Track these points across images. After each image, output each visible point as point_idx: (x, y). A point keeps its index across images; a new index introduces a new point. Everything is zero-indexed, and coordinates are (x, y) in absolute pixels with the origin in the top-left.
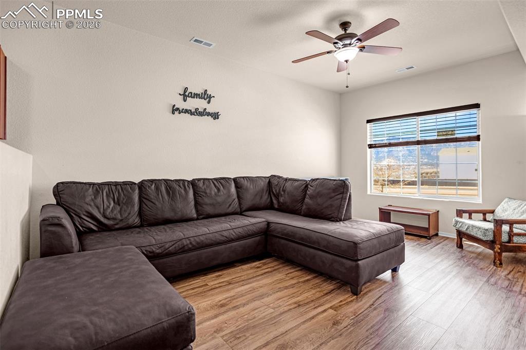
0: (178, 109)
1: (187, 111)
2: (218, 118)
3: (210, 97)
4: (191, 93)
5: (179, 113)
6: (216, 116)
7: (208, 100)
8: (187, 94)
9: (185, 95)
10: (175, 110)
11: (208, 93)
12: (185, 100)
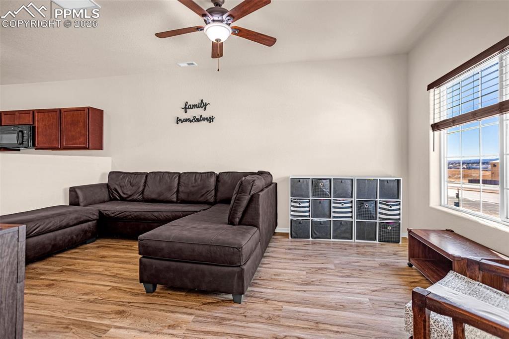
0: (180, 120)
1: (187, 120)
2: (213, 121)
3: (206, 105)
4: (190, 105)
5: (182, 122)
6: (210, 120)
7: (204, 107)
8: (187, 107)
9: (186, 108)
10: (178, 120)
11: (204, 102)
12: (186, 112)
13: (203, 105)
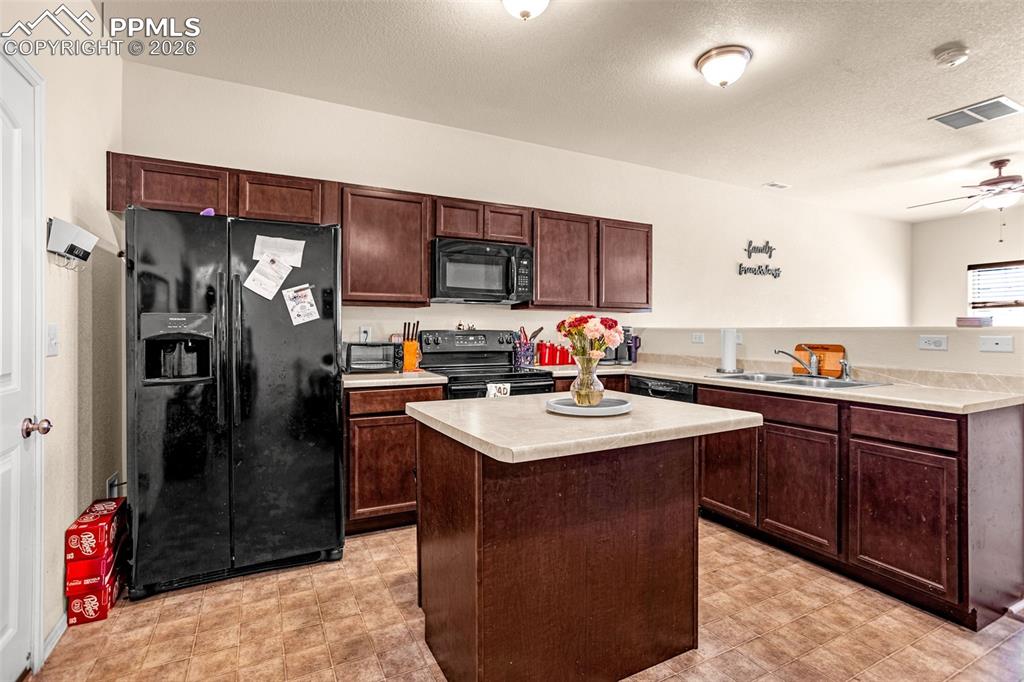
0: (744, 269)
1: (751, 270)
2: (779, 276)
3: (771, 250)
4: (755, 247)
5: (745, 273)
6: (776, 274)
7: (769, 253)
9: (750, 250)
11: (770, 245)
12: (750, 257)
13: (767, 249)
